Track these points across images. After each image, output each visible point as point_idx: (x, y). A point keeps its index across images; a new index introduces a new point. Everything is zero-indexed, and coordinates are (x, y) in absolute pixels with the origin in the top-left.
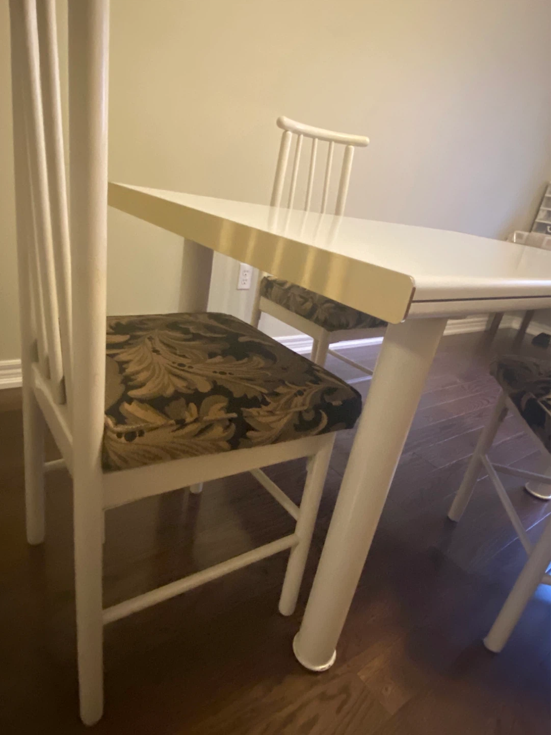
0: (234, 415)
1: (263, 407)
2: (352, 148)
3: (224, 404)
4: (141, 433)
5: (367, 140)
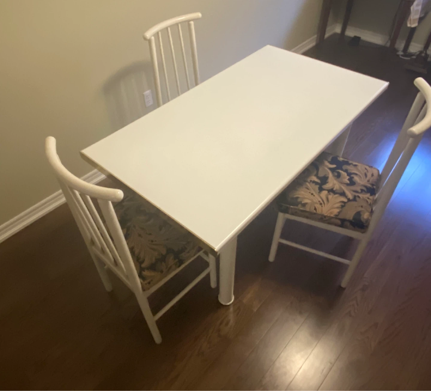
0: (178, 259)
1: (186, 251)
2: (192, 22)
3: (172, 257)
4: (152, 280)
5: (199, 15)
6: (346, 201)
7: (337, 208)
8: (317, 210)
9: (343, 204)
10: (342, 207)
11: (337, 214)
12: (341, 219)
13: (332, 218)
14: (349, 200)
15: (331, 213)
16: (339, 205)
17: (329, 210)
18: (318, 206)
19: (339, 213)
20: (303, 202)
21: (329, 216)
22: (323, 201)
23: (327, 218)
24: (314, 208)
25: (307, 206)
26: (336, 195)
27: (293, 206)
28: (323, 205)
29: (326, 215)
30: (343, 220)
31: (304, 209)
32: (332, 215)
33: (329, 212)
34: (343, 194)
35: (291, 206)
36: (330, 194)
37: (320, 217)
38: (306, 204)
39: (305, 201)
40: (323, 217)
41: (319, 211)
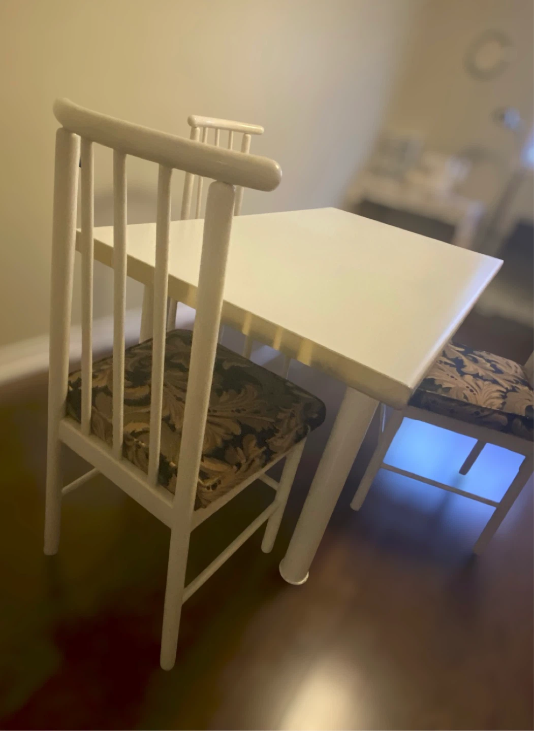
0: (265, 448)
1: (276, 434)
2: (249, 136)
3: (254, 442)
4: (219, 482)
5: (261, 129)
6: (505, 391)
7: (497, 398)
8: (469, 398)
9: (503, 394)
10: (504, 397)
11: (501, 406)
12: (508, 415)
13: (495, 411)
14: (508, 391)
15: (491, 404)
16: (497, 394)
17: (487, 400)
18: (467, 393)
19: (504, 404)
20: (443, 386)
21: (490, 409)
22: (473, 388)
23: (486, 413)
24: (463, 396)
25: (451, 391)
26: (487, 383)
27: (429, 390)
28: (475, 392)
29: (484, 406)
30: (512, 417)
31: (449, 396)
32: (494, 408)
33: (488, 402)
34: (495, 382)
35: (428, 391)
36: (478, 380)
37: (474, 410)
38: (449, 389)
39: (445, 385)
40: (479, 410)
41: (472, 400)
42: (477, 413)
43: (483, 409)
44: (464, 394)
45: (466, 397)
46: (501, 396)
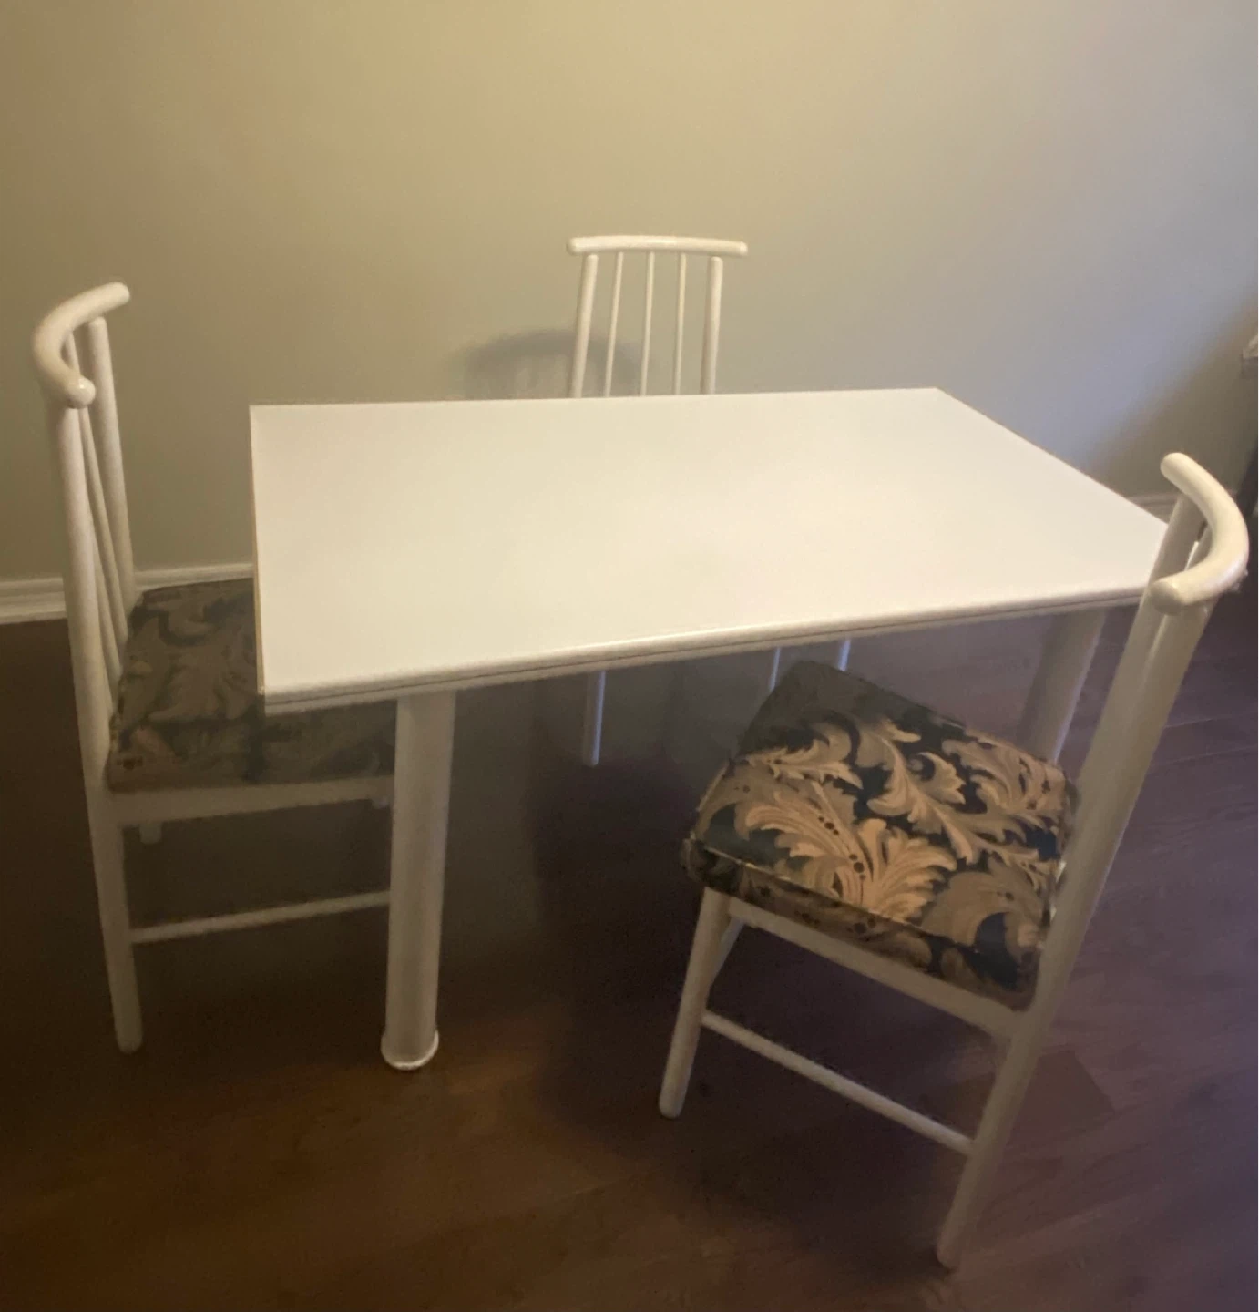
5: (741, 247)
6: (951, 866)
7: (918, 889)
8: (845, 890)
9: (939, 878)
10: (938, 887)
11: (918, 914)
12: (930, 939)
13: (900, 927)
14: (962, 865)
15: (896, 907)
16: (921, 879)
17: (887, 897)
18: (848, 875)
19: (926, 908)
20: (794, 854)
21: (889, 922)
22: (869, 857)
23: (878, 929)
24: (831, 882)
25: (807, 868)
26: (916, 842)
27: (754, 862)
28: (866, 872)
29: (876, 912)
30: (939, 943)
31: (797, 882)
32: (899, 918)
33: (889, 901)
34: (940, 840)
35: (749, 865)
36: (894, 835)
37: (851, 919)
38: (803, 860)
39: (803, 849)
40: (865, 921)
41: (850, 897)
42: (860, 928)
43: (873, 920)
44: (836, 876)
45: (837, 885)
46: (931, 886)
